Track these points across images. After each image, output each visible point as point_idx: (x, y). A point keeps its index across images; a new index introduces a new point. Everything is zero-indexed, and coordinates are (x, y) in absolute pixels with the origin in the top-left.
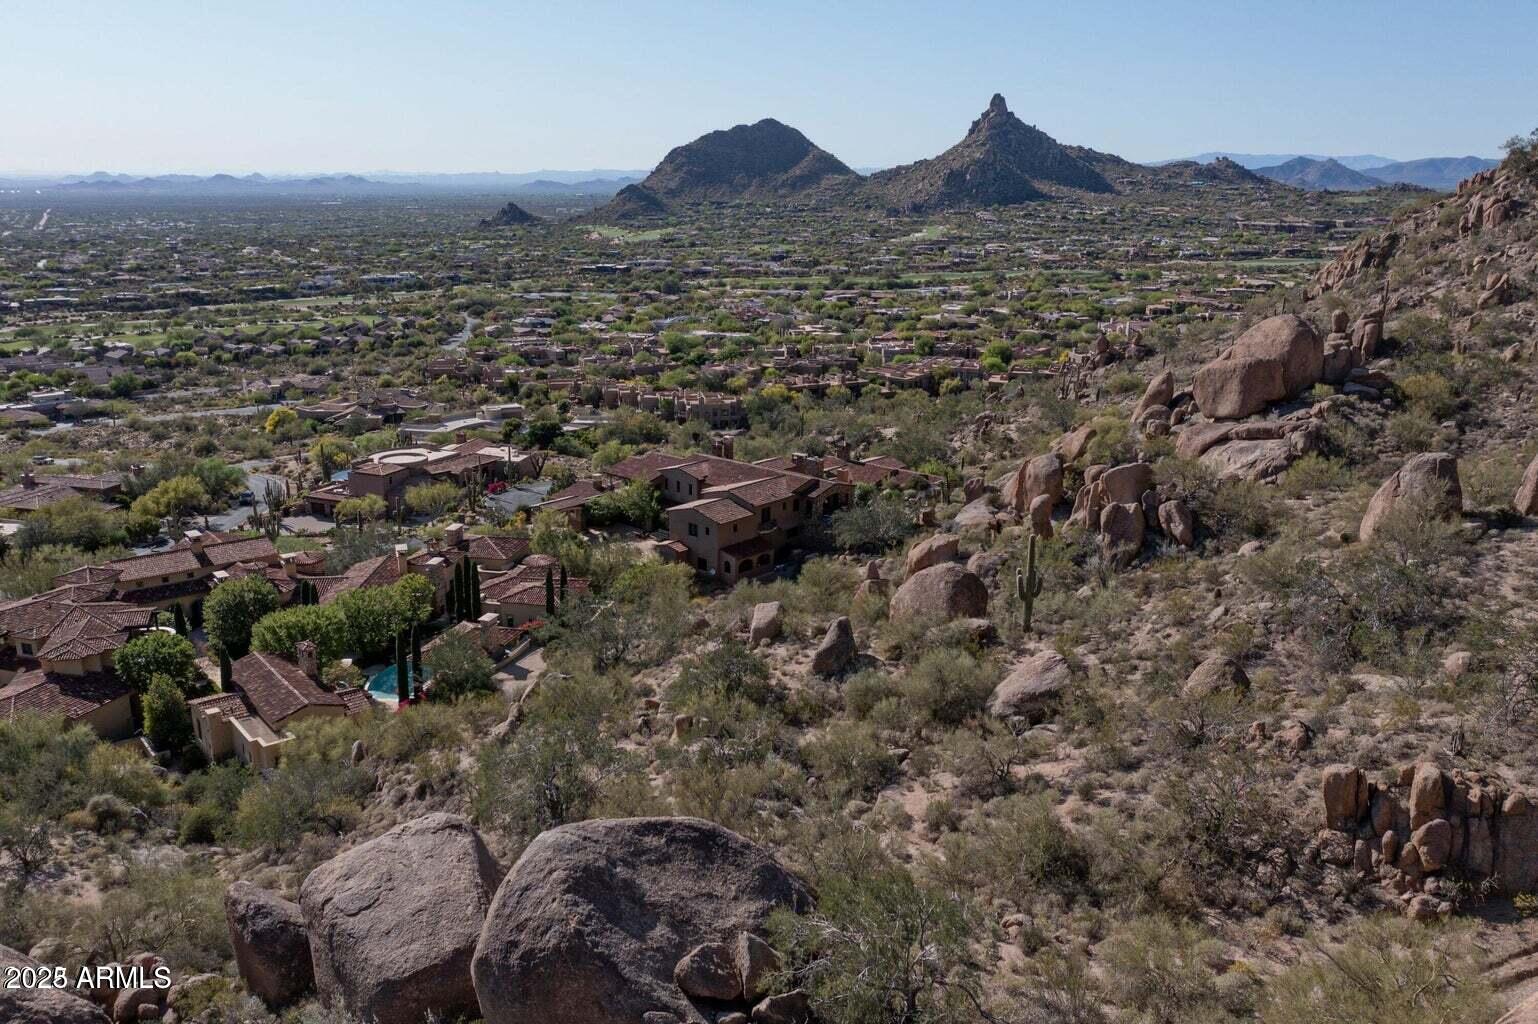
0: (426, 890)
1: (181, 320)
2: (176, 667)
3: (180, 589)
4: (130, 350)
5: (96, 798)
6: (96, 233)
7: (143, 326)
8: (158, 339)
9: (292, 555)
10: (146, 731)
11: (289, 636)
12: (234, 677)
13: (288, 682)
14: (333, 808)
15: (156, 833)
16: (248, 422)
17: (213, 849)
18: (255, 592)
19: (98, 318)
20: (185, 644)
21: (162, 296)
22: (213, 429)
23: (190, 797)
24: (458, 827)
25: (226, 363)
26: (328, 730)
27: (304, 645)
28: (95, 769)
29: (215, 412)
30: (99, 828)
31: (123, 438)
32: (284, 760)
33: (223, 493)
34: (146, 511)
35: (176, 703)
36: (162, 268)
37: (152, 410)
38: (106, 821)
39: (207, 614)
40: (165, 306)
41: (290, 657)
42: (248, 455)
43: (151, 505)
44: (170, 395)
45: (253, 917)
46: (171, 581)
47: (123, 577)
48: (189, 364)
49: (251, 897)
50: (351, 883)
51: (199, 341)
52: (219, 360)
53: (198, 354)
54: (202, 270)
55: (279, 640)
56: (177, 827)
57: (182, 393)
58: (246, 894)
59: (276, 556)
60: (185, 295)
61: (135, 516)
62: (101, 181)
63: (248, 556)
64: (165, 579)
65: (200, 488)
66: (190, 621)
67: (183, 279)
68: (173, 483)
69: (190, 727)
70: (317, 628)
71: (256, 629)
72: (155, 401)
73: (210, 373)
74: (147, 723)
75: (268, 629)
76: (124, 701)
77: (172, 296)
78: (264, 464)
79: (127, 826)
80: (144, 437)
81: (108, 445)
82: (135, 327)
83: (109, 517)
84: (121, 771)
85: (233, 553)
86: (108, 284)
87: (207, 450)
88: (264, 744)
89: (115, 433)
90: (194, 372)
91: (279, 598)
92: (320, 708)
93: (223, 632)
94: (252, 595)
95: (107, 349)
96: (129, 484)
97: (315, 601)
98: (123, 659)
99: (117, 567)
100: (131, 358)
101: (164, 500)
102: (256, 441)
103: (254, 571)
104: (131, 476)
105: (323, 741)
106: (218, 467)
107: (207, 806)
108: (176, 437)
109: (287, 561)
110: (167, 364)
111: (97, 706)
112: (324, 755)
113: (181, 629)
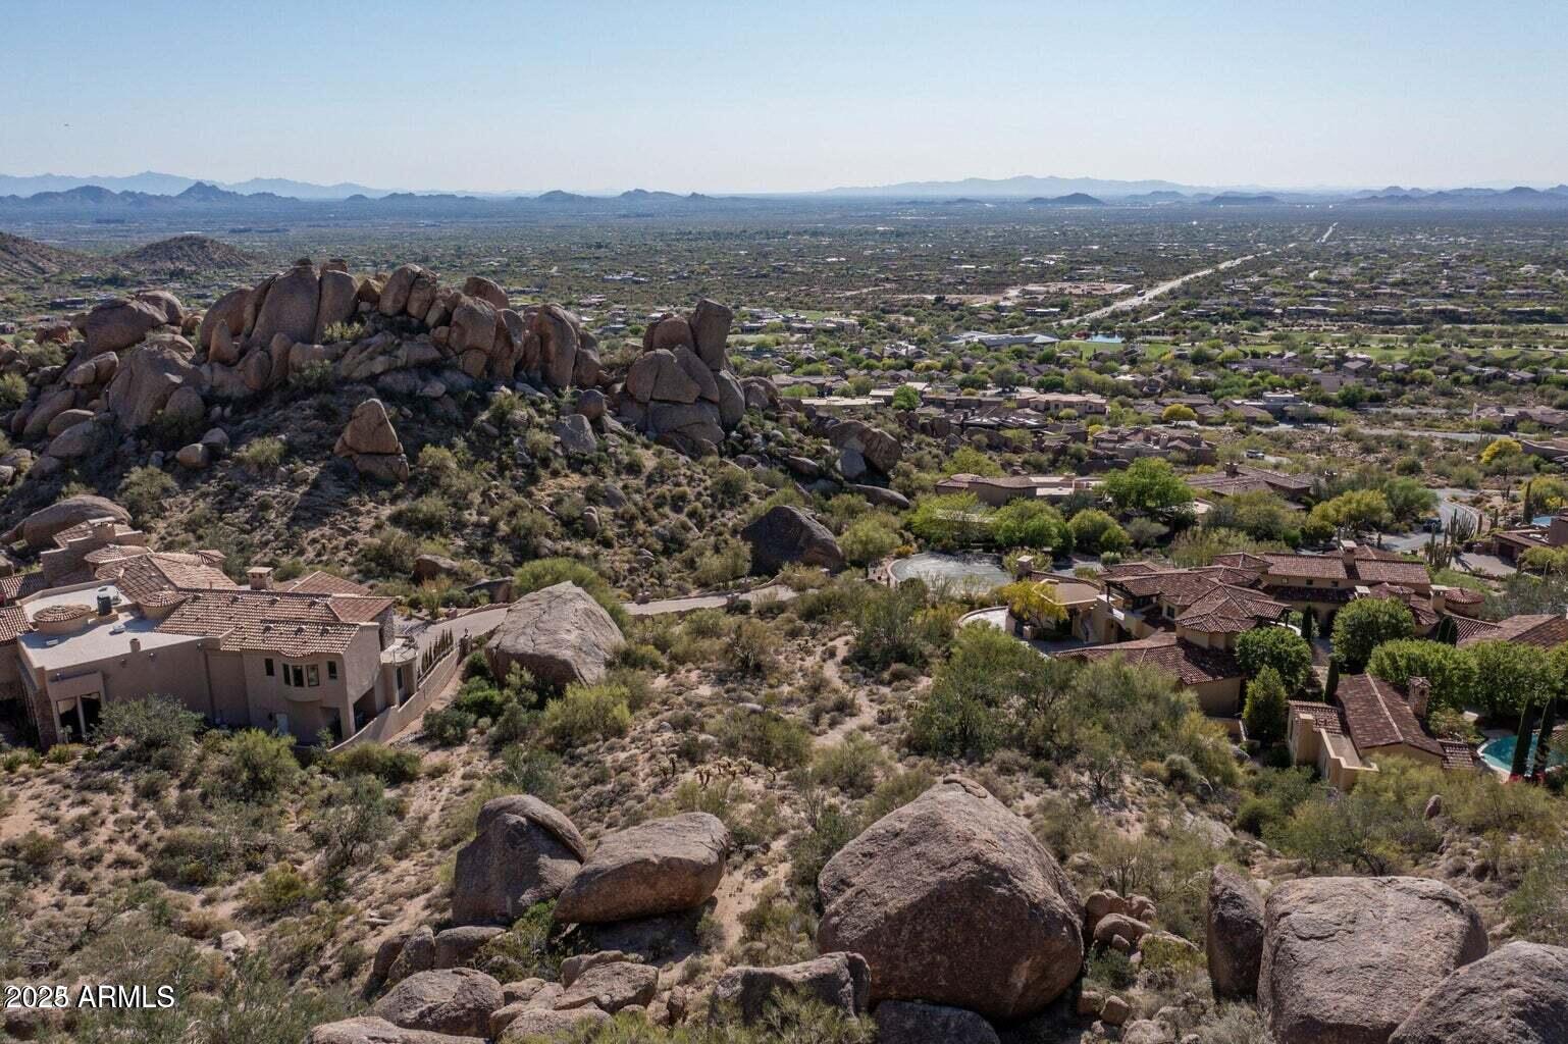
0: (1385, 950)
1: (1429, 337)
2: (1287, 665)
3: (1321, 594)
4: (1369, 362)
5: (1176, 757)
6: (1373, 246)
7: (1390, 340)
8: (1400, 355)
9: (1444, 588)
10: (1244, 715)
11: (1408, 667)
12: (1339, 692)
13: (1391, 713)
14: (1379, 850)
15: (1216, 808)
16: (1466, 448)
17: (1258, 843)
18: (1391, 616)
19: (1349, 328)
20: (1304, 647)
21: (1418, 312)
22: (1425, 451)
23: (1258, 790)
24: (1454, 905)
25: (1463, 385)
26: (1413, 773)
27: (1418, 681)
28: (1184, 732)
29: (1434, 434)
30: (1168, 783)
31: (1334, 446)
32: (1358, 788)
33: (1409, 514)
34: (1324, 517)
35: (1277, 698)
36: (1427, 283)
37: (1371, 424)
38: (1176, 779)
39: (1338, 625)
40: (1419, 321)
41: (1403, 690)
42: (1452, 482)
43: (1332, 512)
44: (1394, 411)
45: (1225, 902)
46: (1315, 585)
47: (1271, 570)
48: (1424, 382)
49: (1231, 884)
50: (1312, 908)
51: (1441, 360)
52: (1456, 381)
53: (1436, 373)
54: (1468, 287)
55: (1397, 669)
56: (1235, 810)
57: (1408, 411)
58: (1228, 879)
59: (1427, 586)
60: (1442, 312)
61: (1313, 520)
62: (1394, 195)
63: (1398, 579)
64: (1310, 581)
65: (1385, 505)
66: (1319, 628)
67: (1445, 296)
68: (1357, 495)
69: (1285, 725)
70: (1441, 669)
71: (1378, 651)
72: (1378, 414)
73: (1444, 394)
74: (1246, 709)
75: (1388, 654)
76: (1235, 682)
77: (1428, 312)
78: (1467, 495)
79: (1191, 791)
80: (1354, 447)
81: (1318, 450)
82: (1382, 341)
83: (1290, 515)
84: (1208, 742)
85: (1384, 572)
86: (1369, 297)
87: (1412, 469)
88: (1344, 765)
89: (1330, 440)
90: (1426, 391)
91: (1415, 628)
92: (1412, 750)
93: (1348, 645)
94: (1386, 618)
95: (1347, 359)
96: (1318, 488)
97: (1453, 642)
98: (1244, 642)
99: (1269, 559)
100: (1369, 370)
101: (1344, 509)
102: (1463, 469)
103: (1398, 595)
104: (1322, 481)
105: (1404, 784)
106: (1410, 488)
107: (1269, 802)
108: (1385, 452)
109: (1437, 593)
110: (1401, 380)
111: (1210, 679)
112: (1400, 799)
113: (1307, 633)
